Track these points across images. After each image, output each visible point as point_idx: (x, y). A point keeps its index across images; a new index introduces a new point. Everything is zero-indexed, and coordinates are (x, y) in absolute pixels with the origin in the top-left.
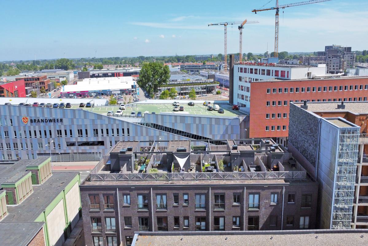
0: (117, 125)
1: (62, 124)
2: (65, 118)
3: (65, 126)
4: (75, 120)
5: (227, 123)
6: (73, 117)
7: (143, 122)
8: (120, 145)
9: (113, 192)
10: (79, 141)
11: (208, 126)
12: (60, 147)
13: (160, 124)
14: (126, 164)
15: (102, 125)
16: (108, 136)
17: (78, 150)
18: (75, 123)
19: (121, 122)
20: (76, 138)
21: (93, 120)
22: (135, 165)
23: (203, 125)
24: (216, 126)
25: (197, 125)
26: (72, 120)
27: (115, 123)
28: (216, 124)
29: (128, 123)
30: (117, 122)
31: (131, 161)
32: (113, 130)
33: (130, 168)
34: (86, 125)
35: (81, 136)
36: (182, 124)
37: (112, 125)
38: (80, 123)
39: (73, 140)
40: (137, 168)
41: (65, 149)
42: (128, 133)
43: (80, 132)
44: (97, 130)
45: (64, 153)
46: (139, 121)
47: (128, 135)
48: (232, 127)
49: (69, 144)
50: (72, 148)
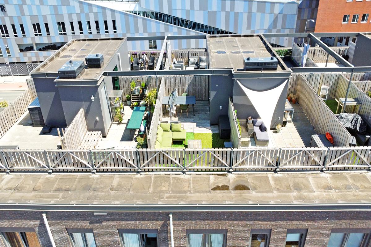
0: (96, 14)
1: (4, 15)
2: (8, 3)
3: (11, 18)
4: (25, 8)
5: (277, 10)
6: (21, 3)
7: (137, 10)
10: (37, 42)
11: (245, 16)
12: (9, 53)
13: (166, 12)
14: (82, 111)
15: (70, 15)
16: (82, 33)
17: (37, 56)
18: (27, 12)
19: (100, 10)
20: (33, 39)
21: (55, 7)
23: (237, 14)
24: (259, 15)
25: (228, 14)
26: (21, 7)
27: (91, 11)
28: (258, 11)
29: (113, 11)
30: (95, 10)
32: (89, 23)
34: (45, 16)
35: (40, 35)
36: (202, 12)
37: (87, 15)
38: (35, 13)
39: (28, 41)
41: (18, 55)
42: (115, 28)
43: (36, 27)
44: (63, 24)
45: (17, 63)
46: (132, 9)
47: (115, 32)
48: (285, 16)
49: (24, 48)
50: (29, 53)
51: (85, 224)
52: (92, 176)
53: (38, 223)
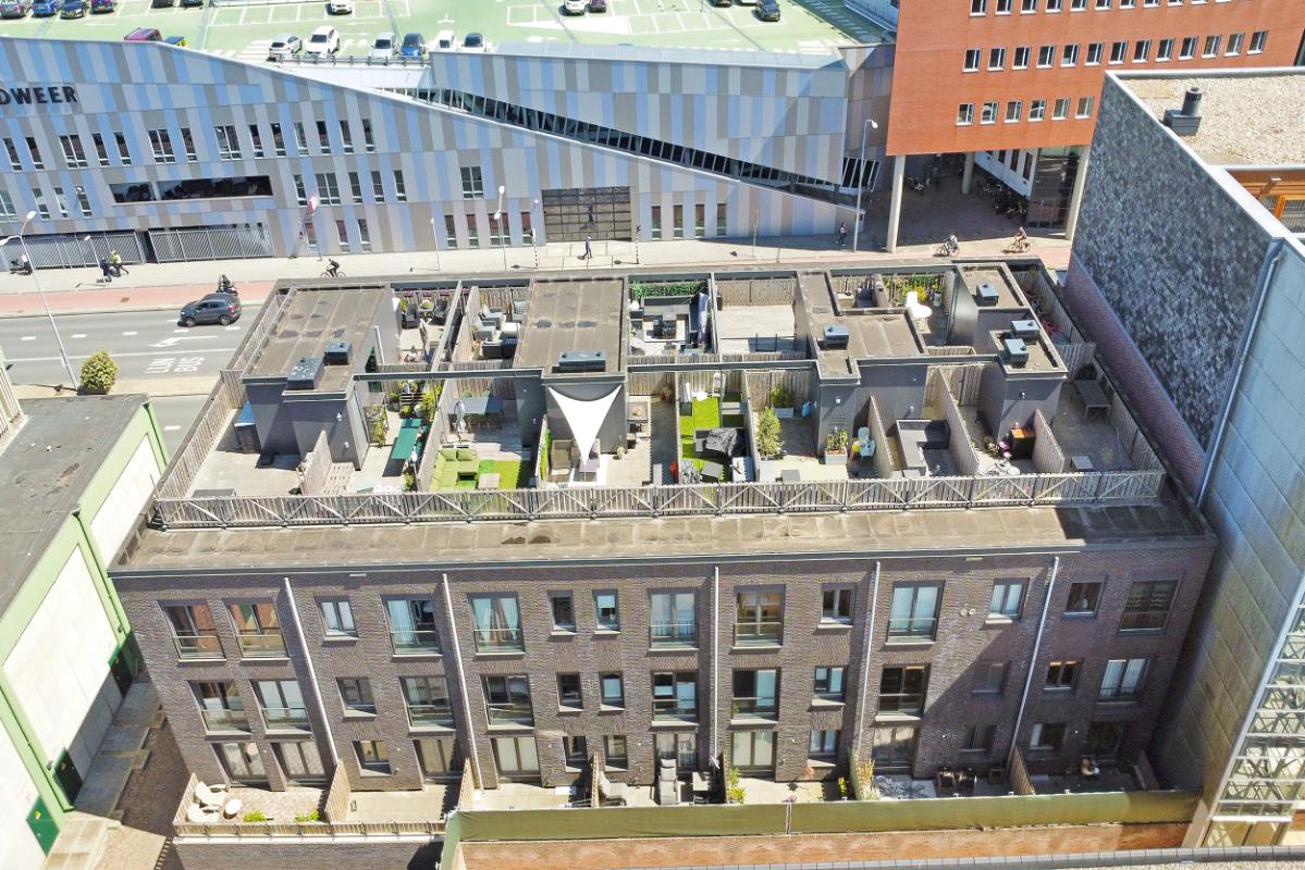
0: (317, 105)
1: (74, 110)
2: (83, 81)
3: (92, 119)
4: (129, 92)
5: (793, 88)
6: (117, 80)
7: (428, 86)
8: (297, 312)
9: (269, 591)
10: (161, 179)
11: (712, 103)
12: (86, 205)
13: (502, 96)
14: (323, 433)
15: (249, 109)
16: (283, 153)
17: (164, 215)
18: (133, 101)
19: (330, 95)
20: (150, 169)
21: (209, 89)
22: (369, 424)
23: (689, 99)
24: (747, 102)
25: (665, 99)
26: (116, 90)
27: (305, 96)
28: (743, 92)
29: (362, 97)
30: (315, 94)
31: (346, 419)
32: (300, 127)
33: (345, 449)
34: (181, 112)
35: (169, 159)
36: (597, 96)
37: (295, 107)
38: (155, 103)
39: (139, 177)
40: (382, 437)
41: (111, 214)
42: (369, 140)
43: (160, 139)
44: (231, 129)
45: (106, 232)
46: (414, 84)
47: (370, 149)
48: (815, 102)
49: (124, 191)
50: (140, 207)
51: (339, 590)
52: (346, 529)
53: (277, 591)
